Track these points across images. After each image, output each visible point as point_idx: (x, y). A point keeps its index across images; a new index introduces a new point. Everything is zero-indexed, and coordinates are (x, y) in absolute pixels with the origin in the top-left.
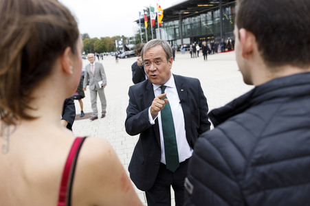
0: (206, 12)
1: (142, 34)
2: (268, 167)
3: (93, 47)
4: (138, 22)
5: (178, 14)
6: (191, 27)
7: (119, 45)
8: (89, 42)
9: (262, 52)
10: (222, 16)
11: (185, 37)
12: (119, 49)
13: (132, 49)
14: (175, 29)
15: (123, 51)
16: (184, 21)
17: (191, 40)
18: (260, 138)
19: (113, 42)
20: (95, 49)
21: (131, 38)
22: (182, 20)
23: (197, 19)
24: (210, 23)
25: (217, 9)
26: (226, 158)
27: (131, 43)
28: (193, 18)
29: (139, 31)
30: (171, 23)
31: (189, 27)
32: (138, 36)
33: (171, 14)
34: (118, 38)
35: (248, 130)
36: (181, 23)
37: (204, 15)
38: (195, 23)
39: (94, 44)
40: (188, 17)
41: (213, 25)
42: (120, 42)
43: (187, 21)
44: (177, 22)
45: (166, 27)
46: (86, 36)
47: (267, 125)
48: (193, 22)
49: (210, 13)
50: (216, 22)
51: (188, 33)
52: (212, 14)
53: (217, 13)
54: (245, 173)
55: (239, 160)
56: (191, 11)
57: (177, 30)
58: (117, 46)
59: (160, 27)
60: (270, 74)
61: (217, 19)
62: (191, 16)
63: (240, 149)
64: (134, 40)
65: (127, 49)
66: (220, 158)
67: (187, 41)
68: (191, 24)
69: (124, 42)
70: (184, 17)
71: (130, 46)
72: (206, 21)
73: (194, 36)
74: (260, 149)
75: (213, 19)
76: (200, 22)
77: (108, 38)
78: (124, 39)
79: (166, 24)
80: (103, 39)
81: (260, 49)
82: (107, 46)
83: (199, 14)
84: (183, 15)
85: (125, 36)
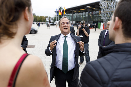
0: (83, 12)
1: (57, 17)
2: (119, 83)
3: (36, 19)
4: (56, 12)
5: (72, 11)
6: (76, 17)
7: (47, 20)
8: (35, 17)
9: (123, 30)
10: (89, 15)
11: (73, 21)
12: (47, 22)
13: (52, 22)
14: (70, 17)
15: (48, 22)
16: (74, 14)
17: (76, 22)
18: (117, 69)
19: (45, 19)
20: (37, 20)
21: (52, 18)
22: (73, 14)
23: (79, 14)
24: (84, 17)
25: (87, 12)
26: (100, 75)
27: (52, 20)
28: (78, 14)
29: (56, 16)
30: (69, 14)
31: (75, 17)
32: (55, 18)
33: (70, 11)
34: (47, 17)
35: (111, 64)
36: (73, 15)
37: (82, 13)
38: (78, 16)
39: (37, 18)
40: (76, 13)
41: (85, 17)
42: (48, 19)
43: (75, 14)
44: (71, 14)
45: (67, 16)
46: (34, 14)
47: (120, 63)
48: (77, 15)
49: (84, 13)
50: (86, 17)
51: (75, 19)
52: (85, 13)
53: (87, 13)
54: (108, 84)
55: (106, 78)
56: (77, 11)
57: (71, 18)
58: (46, 20)
59: (64, 15)
60: (124, 40)
61: (87, 16)
62: (77, 13)
63: (107, 72)
64: (54, 19)
65: (50, 22)
66: (97, 75)
67: (74, 22)
68: (77, 16)
69: (49, 19)
70: (74, 13)
71: (52, 21)
72: (82, 16)
73: (77, 21)
74: (116, 74)
75: (85, 15)
76: (80, 16)
77: (43, 16)
78: (50, 18)
79: (67, 15)
80: (41, 17)
81: (122, 28)
82: (42, 20)
83: (80, 13)
84: (74, 12)
85: (50, 17)
